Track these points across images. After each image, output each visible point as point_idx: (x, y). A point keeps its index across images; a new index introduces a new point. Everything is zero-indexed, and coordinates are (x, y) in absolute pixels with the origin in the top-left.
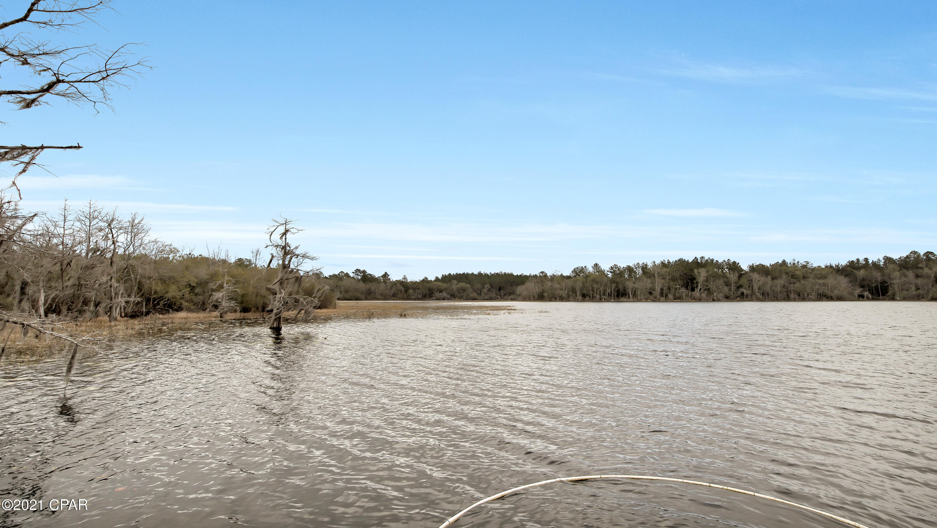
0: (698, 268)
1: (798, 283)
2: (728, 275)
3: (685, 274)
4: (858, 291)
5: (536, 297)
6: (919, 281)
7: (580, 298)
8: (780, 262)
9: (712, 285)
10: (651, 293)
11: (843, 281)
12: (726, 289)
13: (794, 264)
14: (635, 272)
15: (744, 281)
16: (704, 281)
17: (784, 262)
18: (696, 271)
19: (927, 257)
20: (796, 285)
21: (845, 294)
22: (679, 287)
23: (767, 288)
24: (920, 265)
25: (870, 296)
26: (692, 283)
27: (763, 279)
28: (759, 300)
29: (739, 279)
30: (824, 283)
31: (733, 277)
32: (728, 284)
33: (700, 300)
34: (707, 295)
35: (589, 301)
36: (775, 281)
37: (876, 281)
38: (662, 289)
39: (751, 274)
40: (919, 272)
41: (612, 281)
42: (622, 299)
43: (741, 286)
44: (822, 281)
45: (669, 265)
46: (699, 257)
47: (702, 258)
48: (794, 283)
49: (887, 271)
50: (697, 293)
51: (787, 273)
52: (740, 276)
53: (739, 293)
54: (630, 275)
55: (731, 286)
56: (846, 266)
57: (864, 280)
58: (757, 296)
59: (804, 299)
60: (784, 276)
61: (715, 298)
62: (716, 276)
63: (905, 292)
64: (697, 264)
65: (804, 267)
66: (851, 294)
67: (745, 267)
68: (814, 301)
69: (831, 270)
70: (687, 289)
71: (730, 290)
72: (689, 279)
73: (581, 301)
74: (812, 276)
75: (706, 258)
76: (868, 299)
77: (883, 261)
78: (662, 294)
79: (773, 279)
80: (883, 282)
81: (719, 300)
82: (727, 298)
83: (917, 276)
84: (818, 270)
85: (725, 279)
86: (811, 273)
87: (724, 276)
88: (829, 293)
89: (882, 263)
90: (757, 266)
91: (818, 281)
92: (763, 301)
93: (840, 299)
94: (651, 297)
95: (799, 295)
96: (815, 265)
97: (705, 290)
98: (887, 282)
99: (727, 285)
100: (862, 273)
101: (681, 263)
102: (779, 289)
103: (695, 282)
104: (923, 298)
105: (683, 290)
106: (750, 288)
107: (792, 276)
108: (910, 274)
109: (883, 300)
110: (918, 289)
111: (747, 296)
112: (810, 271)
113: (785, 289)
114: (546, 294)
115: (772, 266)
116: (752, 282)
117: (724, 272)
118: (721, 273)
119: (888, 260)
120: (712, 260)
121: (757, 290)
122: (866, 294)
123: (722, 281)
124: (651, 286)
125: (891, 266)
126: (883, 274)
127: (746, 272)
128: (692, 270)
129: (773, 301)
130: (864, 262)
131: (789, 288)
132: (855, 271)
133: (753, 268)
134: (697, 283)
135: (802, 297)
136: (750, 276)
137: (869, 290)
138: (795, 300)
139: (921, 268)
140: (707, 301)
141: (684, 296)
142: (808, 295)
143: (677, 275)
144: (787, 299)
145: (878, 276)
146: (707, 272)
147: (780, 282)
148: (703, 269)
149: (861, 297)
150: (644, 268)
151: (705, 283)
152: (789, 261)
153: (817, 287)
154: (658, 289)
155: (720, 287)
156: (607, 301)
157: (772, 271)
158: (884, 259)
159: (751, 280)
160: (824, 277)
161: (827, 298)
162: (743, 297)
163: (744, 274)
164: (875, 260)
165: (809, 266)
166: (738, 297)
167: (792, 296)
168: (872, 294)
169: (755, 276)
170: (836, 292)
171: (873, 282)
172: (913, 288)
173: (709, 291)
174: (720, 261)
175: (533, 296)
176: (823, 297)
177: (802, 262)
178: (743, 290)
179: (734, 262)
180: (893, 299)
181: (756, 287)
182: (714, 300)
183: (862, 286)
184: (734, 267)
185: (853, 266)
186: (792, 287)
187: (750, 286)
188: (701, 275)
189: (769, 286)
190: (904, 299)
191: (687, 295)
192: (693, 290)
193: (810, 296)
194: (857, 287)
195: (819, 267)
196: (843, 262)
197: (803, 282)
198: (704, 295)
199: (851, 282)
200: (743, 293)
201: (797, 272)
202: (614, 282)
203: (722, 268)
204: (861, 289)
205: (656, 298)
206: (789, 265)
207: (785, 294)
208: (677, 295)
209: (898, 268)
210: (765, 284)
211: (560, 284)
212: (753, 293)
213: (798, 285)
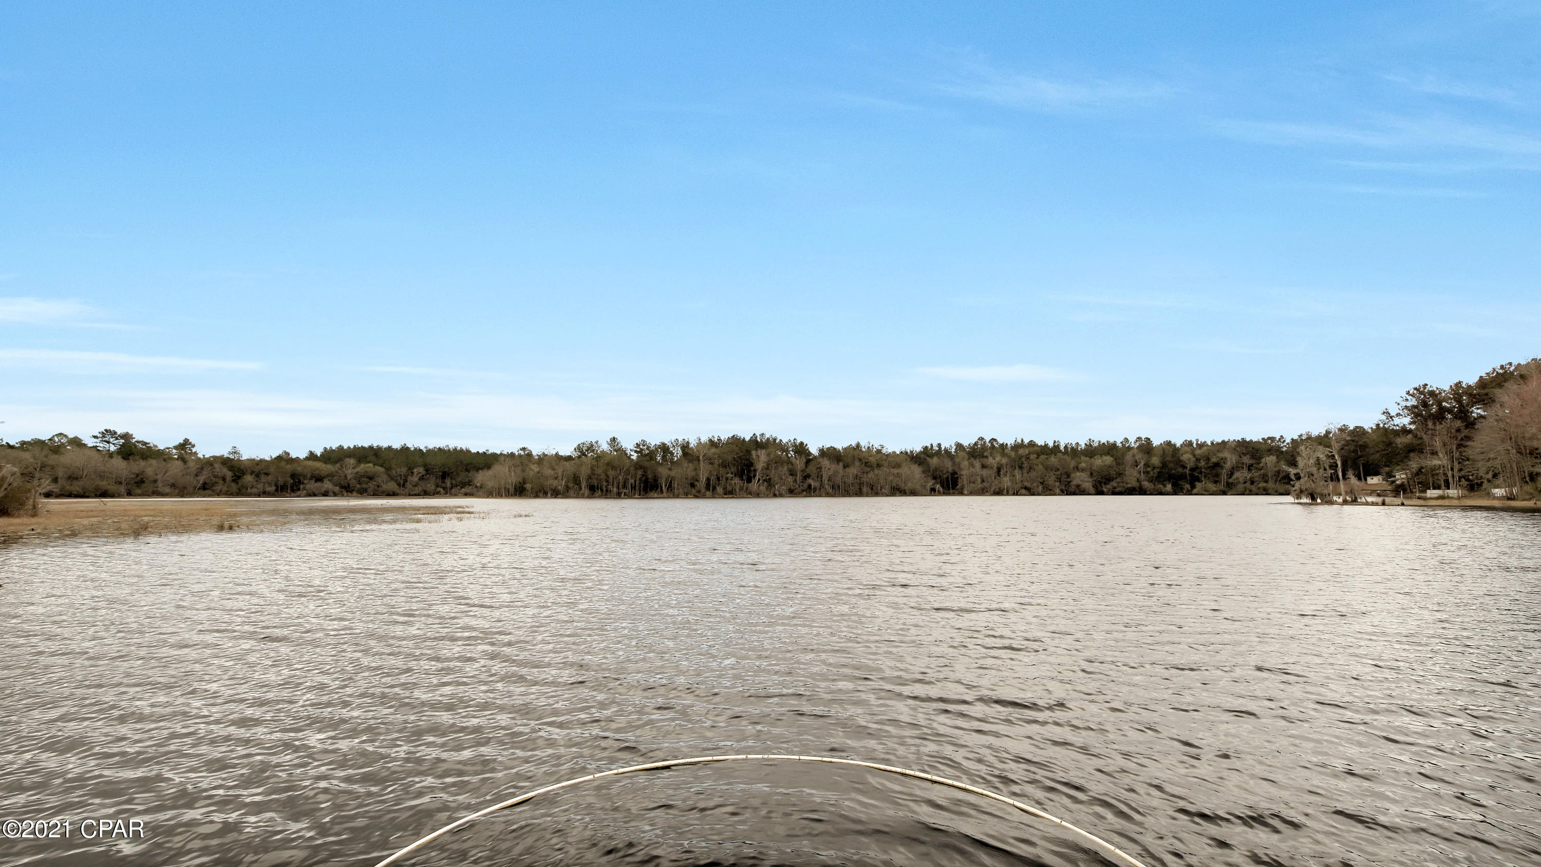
0: (756, 449)
1: (872, 473)
2: (794, 460)
3: (739, 457)
4: (930, 483)
5: (512, 490)
6: (985, 472)
7: (587, 492)
8: (854, 444)
9: (773, 473)
10: (692, 485)
11: (917, 470)
12: (790, 479)
13: (869, 447)
14: (672, 454)
15: (812, 469)
16: (763, 468)
17: (858, 445)
18: (754, 453)
19: (992, 444)
20: (869, 476)
21: (918, 487)
22: (731, 476)
23: (838, 480)
24: (985, 454)
25: (941, 489)
26: (749, 471)
27: (834, 467)
28: (828, 495)
29: (806, 467)
30: (898, 474)
31: (799, 464)
32: (792, 473)
33: (757, 495)
34: (767, 488)
35: (600, 497)
36: (847, 469)
37: (947, 472)
38: (708, 480)
39: (821, 460)
40: (985, 460)
41: (638, 465)
42: (652, 494)
43: (808, 476)
44: (896, 471)
45: (719, 444)
46: (758, 434)
47: (763, 435)
48: (867, 473)
49: (957, 460)
50: (754, 486)
51: (860, 460)
52: (808, 462)
53: (806, 485)
54: (664, 457)
55: (796, 475)
56: (921, 452)
57: (936, 470)
58: (826, 489)
59: (877, 494)
60: (857, 463)
61: (777, 493)
62: (778, 462)
63: (972, 485)
64: (757, 444)
65: (879, 452)
66: (924, 487)
67: (814, 450)
68: (887, 496)
69: (906, 456)
70: (742, 479)
71: (795, 481)
72: (745, 465)
73: (589, 497)
74: (886, 464)
75: (767, 436)
76: (940, 494)
77: (955, 447)
78: (708, 488)
79: (844, 468)
80: (954, 473)
81: (781, 496)
82: (792, 493)
83: (983, 466)
84: (893, 457)
85: (790, 466)
86: (886, 460)
87: (789, 461)
88: (902, 486)
89: (953, 450)
90: (828, 449)
91: (892, 470)
92: (832, 496)
93: (913, 493)
94: (694, 491)
95: (872, 489)
96: (890, 451)
97: (765, 480)
98: (957, 473)
99: (791, 475)
100: (934, 461)
101: (735, 441)
102: (850, 480)
103: (752, 469)
104: (987, 491)
105: (736, 480)
106: (819, 480)
107: (866, 463)
108: (977, 464)
109: (953, 494)
110: (983, 481)
111: (815, 489)
112: (885, 457)
113: (858, 481)
114: (528, 486)
115: (845, 449)
116: (821, 471)
117: (789, 455)
118: (786, 458)
119: (959, 446)
120: (775, 440)
121: (826, 482)
122: (938, 486)
123: (786, 468)
124: (694, 474)
125: (961, 454)
126: (954, 464)
127: (815, 457)
128: (748, 452)
129: (844, 496)
130: (937, 449)
131: (862, 479)
132: (928, 459)
133: (823, 452)
134: (755, 471)
135: (875, 491)
136: (819, 463)
137: (941, 483)
138: (867, 495)
139: (986, 457)
140: (767, 496)
141: (737, 490)
142: (881, 488)
143: (730, 458)
144: (859, 493)
145: (948, 465)
146: (768, 455)
147: (853, 471)
148: (763, 451)
149: (933, 492)
150: (685, 447)
151: (764, 471)
152: (864, 444)
153: (891, 478)
154: (703, 479)
155: (784, 477)
156: (628, 496)
157: (844, 456)
158: (955, 445)
159: (820, 468)
160: (898, 466)
161: (901, 492)
162: (809, 492)
163: (812, 460)
164: (948, 446)
165: (884, 451)
166: (803, 491)
167: (865, 489)
168: (943, 487)
169: (826, 463)
170: (910, 485)
171: (945, 472)
172: (979, 480)
173: (769, 482)
174: (785, 441)
175: (505, 488)
176: (897, 491)
177: (877, 446)
178: (810, 481)
179: (802, 443)
180: (961, 493)
181: (825, 478)
182: (775, 496)
183: (935, 478)
184: (801, 449)
185: (927, 452)
186: (865, 479)
187: (819, 476)
188: (761, 459)
189: (840, 476)
190: (971, 493)
191: (741, 489)
192: (749, 481)
193: (883, 490)
194: (930, 479)
195: (894, 452)
196: (918, 448)
197: (876, 471)
198: (763, 488)
199: (924, 472)
200: (810, 486)
201: (871, 459)
202: (641, 467)
203: (787, 451)
204: (933, 481)
205: (699, 492)
206: (864, 450)
207: (857, 487)
208: (729, 488)
209: (967, 457)
210: (836, 472)
211: (554, 469)
212: (822, 486)
213: (871, 475)
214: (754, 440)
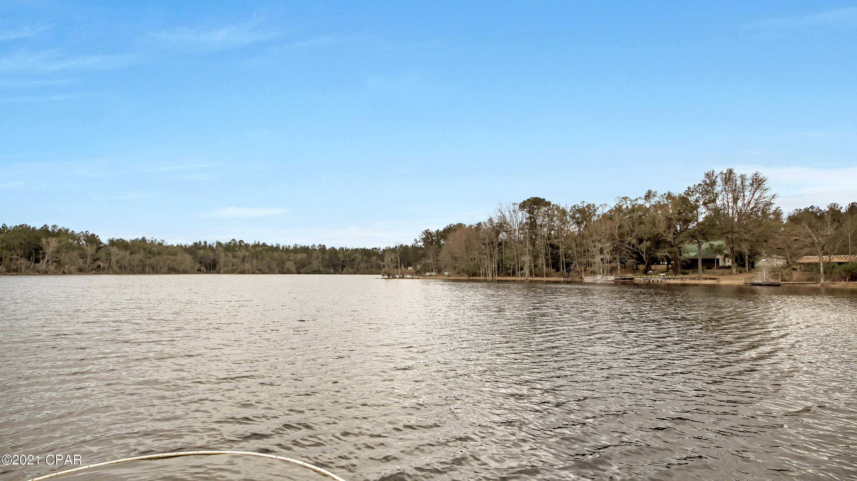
0: (47, 238)
1: (153, 258)
2: (85, 247)
3: (28, 243)
4: (198, 266)
6: (235, 260)
8: (140, 238)
9: (63, 257)
11: (188, 258)
12: (81, 261)
13: (152, 241)
15: (102, 254)
16: (53, 252)
17: (144, 239)
18: (44, 240)
19: (240, 244)
20: (151, 260)
21: (189, 268)
22: (16, 257)
23: (125, 262)
24: (236, 249)
25: (205, 270)
26: (37, 253)
27: (122, 253)
28: (115, 273)
29: (97, 252)
30: (174, 259)
31: (90, 250)
32: (83, 256)
33: (46, 273)
34: (56, 268)
36: (133, 255)
37: (210, 259)
39: (111, 248)
40: (235, 253)
43: (98, 259)
44: (172, 257)
45: (4, 230)
47: (54, 226)
48: (150, 258)
49: (217, 252)
50: (42, 265)
51: (144, 249)
52: (99, 249)
53: (95, 266)
55: (87, 258)
56: (192, 246)
57: (202, 258)
58: (114, 269)
59: (157, 273)
60: (142, 252)
61: (66, 271)
62: (70, 248)
63: (226, 268)
64: (47, 232)
65: (160, 244)
67: (104, 240)
68: (165, 274)
69: (181, 249)
70: (29, 259)
71: (85, 262)
72: (33, 249)
74: (166, 253)
75: (60, 227)
76: (204, 273)
77: (216, 244)
79: (131, 254)
81: (70, 273)
82: (81, 271)
83: (234, 257)
84: (171, 248)
85: (81, 251)
86: (165, 250)
87: (80, 247)
88: (177, 267)
89: (215, 246)
90: (117, 240)
91: (170, 257)
92: (119, 274)
93: (185, 272)
95: (153, 269)
96: (169, 244)
97: (54, 262)
98: (216, 260)
99: (82, 258)
100: (201, 252)
101: (23, 229)
102: (136, 263)
103: (41, 252)
104: (235, 272)
105: (23, 260)
106: (108, 262)
107: (149, 252)
108: (230, 255)
109: (213, 273)
110: (233, 265)
111: (104, 269)
112: (165, 248)
113: (142, 263)
115: (132, 241)
116: (110, 256)
117: (81, 243)
118: (77, 245)
119: (219, 244)
120: (67, 231)
121: (114, 263)
122: (203, 268)
123: (76, 253)
125: (220, 249)
126: (215, 255)
127: (105, 246)
128: (38, 239)
129: (129, 274)
130: (204, 244)
131: (145, 263)
132: (197, 251)
133: (112, 243)
134: (44, 253)
135: (155, 270)
136: (109, 250)
137: (205, 266)
138: (149, 273)
139: (236, 251)
140: (55, 273)
141: (23, 268)
142: (161, 268)
143: (16, 243)
144: (143, 272)
145: (211, 255)
146: (59, 241)
147: (138, 257)
148: (54, 239)
149: (199, 271)
151: (54, 254)
152: (149, 238)
153: (169, 262)
155: (74, 259)
157: (131, 246)
158: (216, 243)
159: (110, 254)
160: (175, 254)
161: (176, 271)
162: (98, 270)
163: (103, 247)
164: (211, 243)
165: (164, 244)
166: (93, 270)
167: (147, 269)
168: (207, 269)
169: (114, 250)
170: (182, 267)
171: (208, 259)
172: (231, 265)
173: (58, 263)
174: (77, 232)
176: (173, 270)
177: (159, 240)
178: (99, 263)
179: (93, 235)
180: (219, 273)
181: (114, 259)
182: (64, 273)
183: (201, 263)
184: (92, 239)
185: (197, 246)
186: (148, 262)
187: (108, 260)
188: (51, 245)
189: (127, 260)
190: (226, 272)
191: (28, 268)
192: (37, 261)
193: (162, 270)
194: (197, 263)
195: (172, 245)
196: (190, 243)
197: (157, 257)
198: (52, 268)
199: (193, 259)
200: (99, 266)
201: (154, 249)
203: (79, 240)
204: (200, 265)
206: (148, 242)
207: (141, 267)
208: (13, 267)
209: (224, 250)
210: (123, 258)
212: (110, 266)
213: (153, 260)
214: (45, 231)
